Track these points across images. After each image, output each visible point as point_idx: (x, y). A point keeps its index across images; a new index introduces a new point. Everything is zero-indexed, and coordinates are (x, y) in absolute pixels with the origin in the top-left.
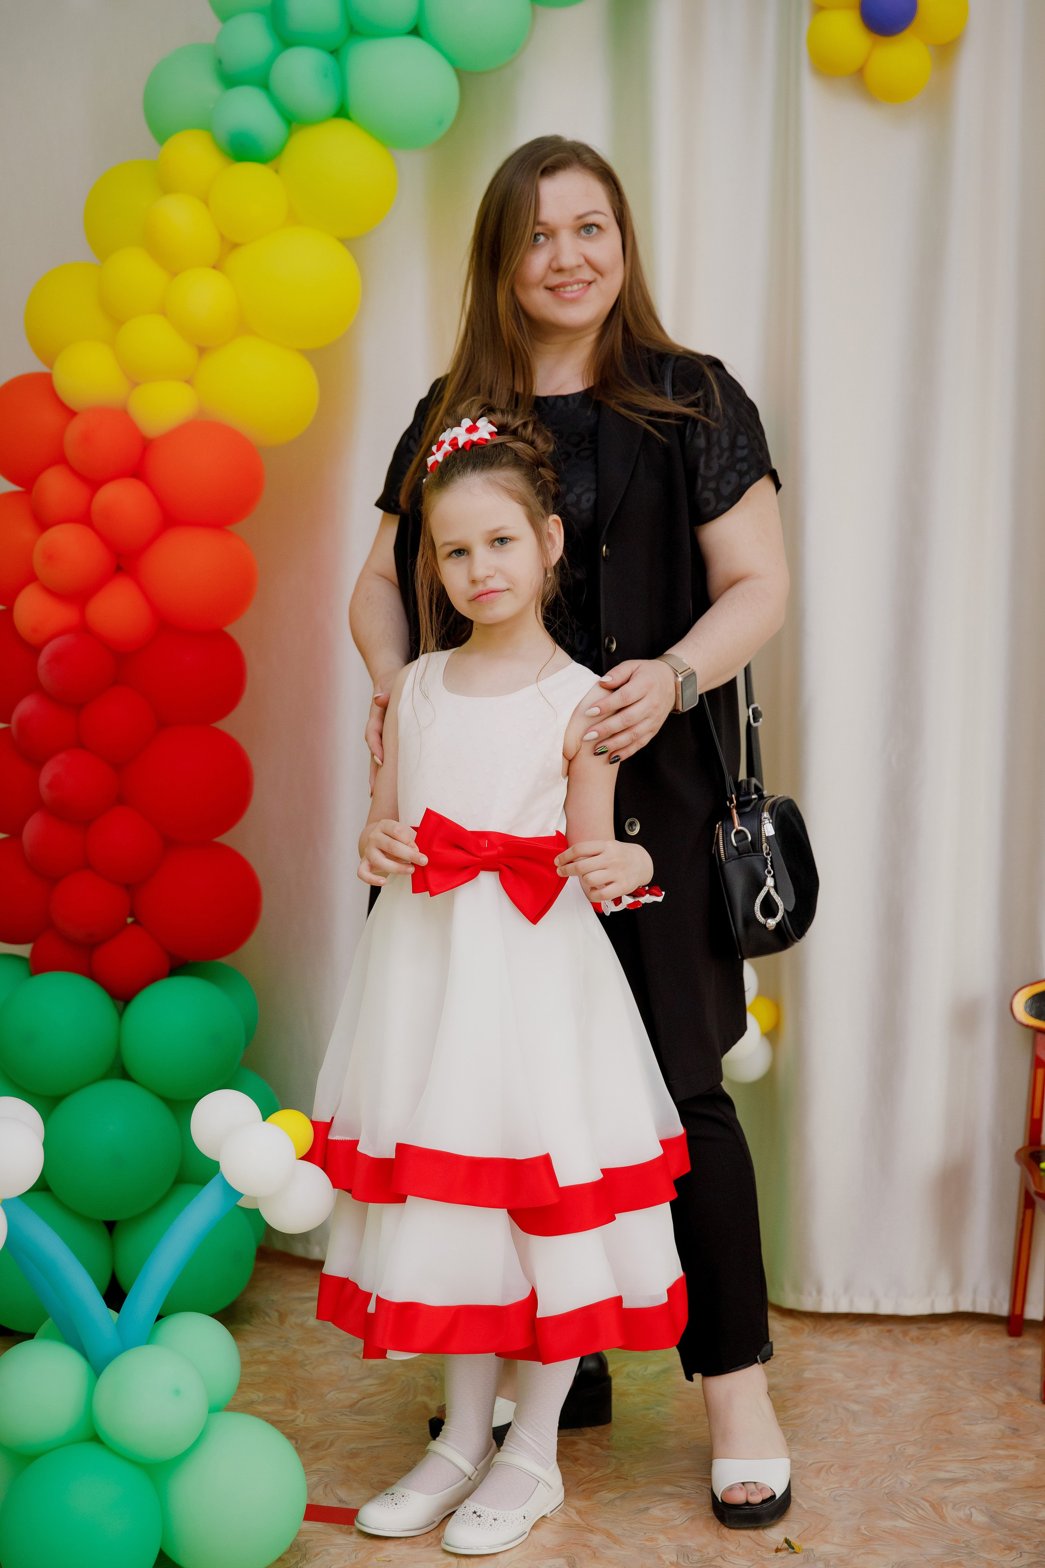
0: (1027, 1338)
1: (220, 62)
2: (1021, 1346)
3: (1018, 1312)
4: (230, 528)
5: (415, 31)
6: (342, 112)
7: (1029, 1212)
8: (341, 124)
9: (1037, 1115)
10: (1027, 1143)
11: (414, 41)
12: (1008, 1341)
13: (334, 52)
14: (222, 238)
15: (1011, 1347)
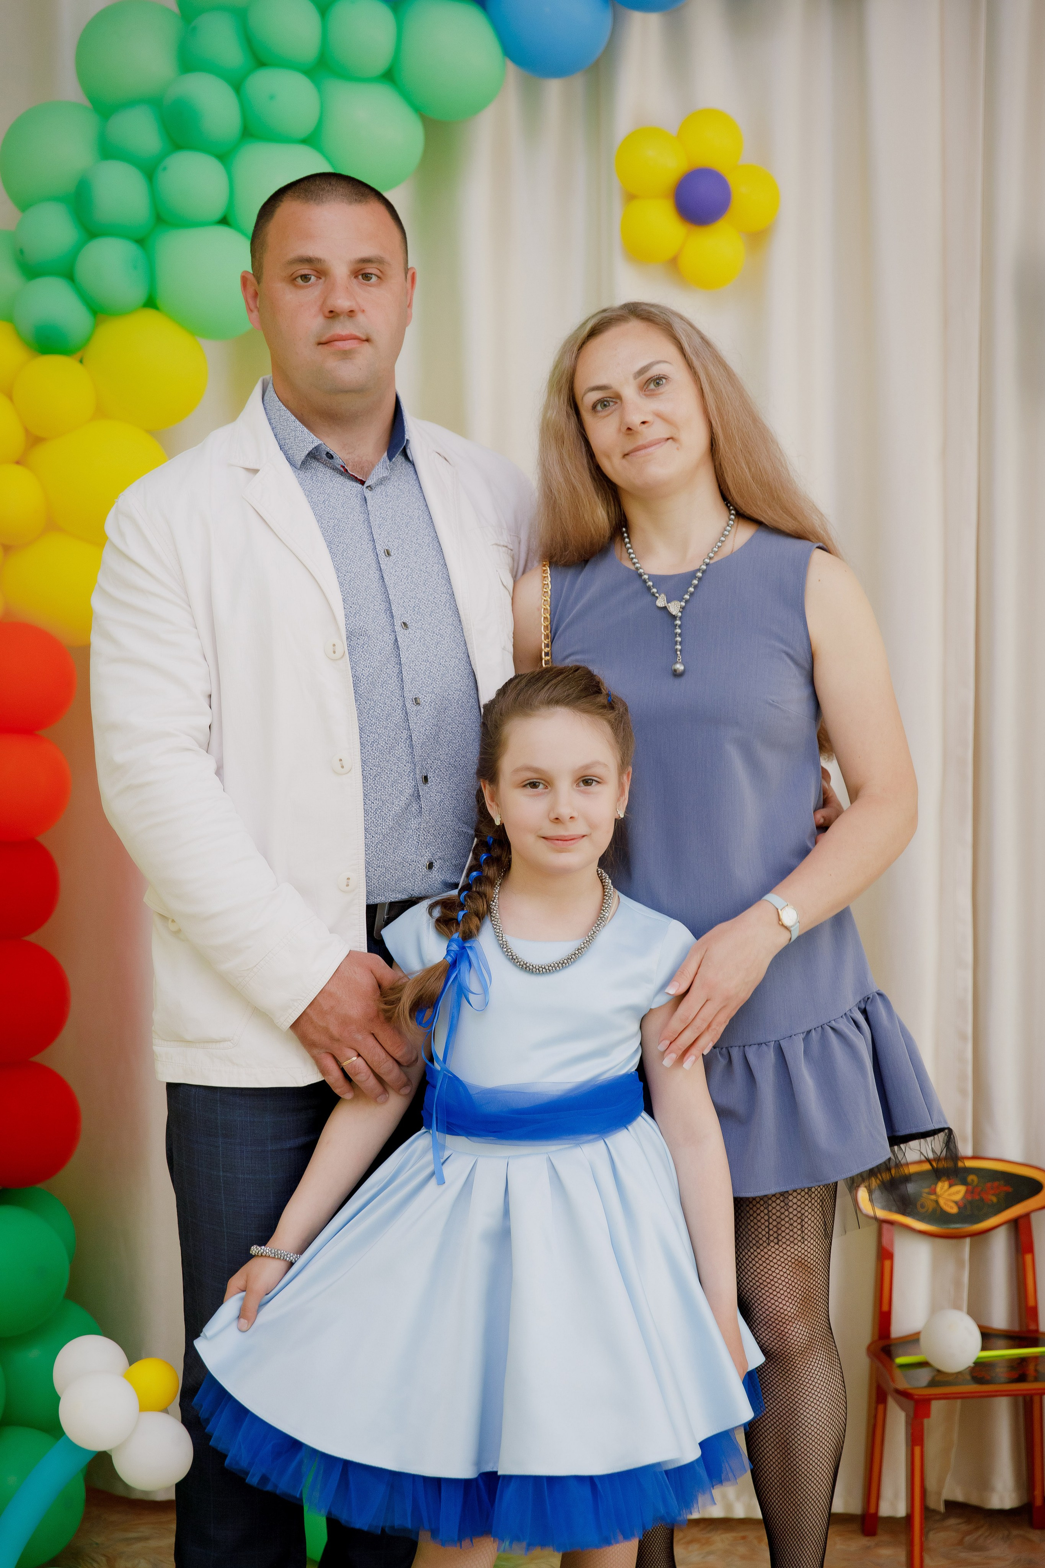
0: (882, 1537)
1: (22, 252)
2: (877, 1545)
3: (872, 1511)
4: (42, 733)
5: (224, 221)
6: (150, 303)
7: (881, 1407)
8: (150, 313)
9: (885, 1308)
10: (876, 1337)
11: (223, 230)
12: (865, 1541)
13: (140, 242)
14: (27, 431)
15: (868, 1548)
